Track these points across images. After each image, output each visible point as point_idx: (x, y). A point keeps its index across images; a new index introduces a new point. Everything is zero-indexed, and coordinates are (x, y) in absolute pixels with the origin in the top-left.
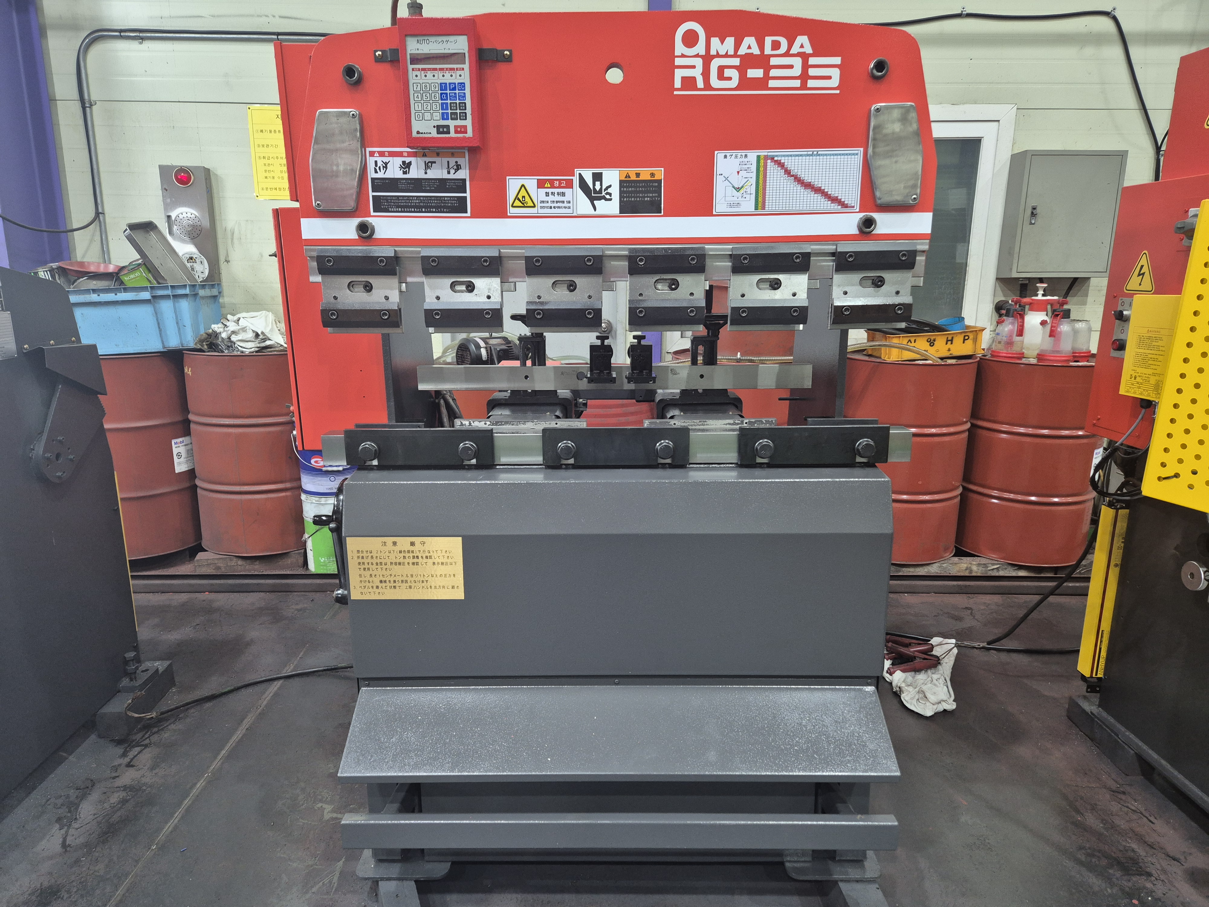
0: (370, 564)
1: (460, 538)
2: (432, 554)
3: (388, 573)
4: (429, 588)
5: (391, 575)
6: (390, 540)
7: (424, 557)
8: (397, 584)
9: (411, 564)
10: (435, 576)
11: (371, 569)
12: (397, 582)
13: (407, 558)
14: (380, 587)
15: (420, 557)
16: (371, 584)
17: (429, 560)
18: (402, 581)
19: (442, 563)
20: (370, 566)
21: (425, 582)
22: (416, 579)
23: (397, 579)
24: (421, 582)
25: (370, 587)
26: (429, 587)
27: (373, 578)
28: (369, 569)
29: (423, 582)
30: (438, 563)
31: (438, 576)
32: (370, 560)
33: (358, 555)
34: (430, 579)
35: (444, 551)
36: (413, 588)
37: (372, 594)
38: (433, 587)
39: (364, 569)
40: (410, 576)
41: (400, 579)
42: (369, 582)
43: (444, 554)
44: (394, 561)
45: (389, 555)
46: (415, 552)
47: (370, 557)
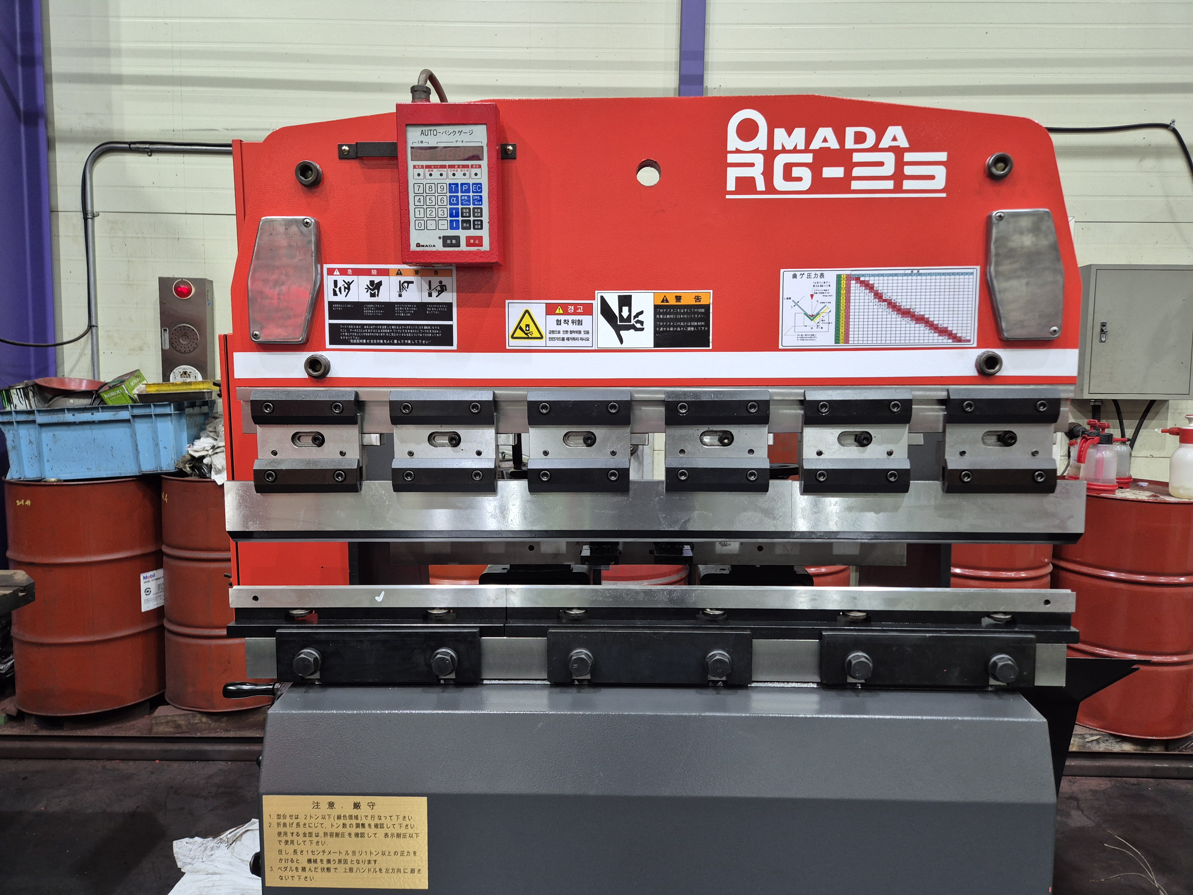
0: (295, 834)
1: (425, 799)
2: (383, 820)
3: (321, 848)
4: (378, 872)
5: (324, 852)
6: (324, 800)
7: (373, 826)
8: (332, 866)
9: (353, 835)
10: (387, 853)
11: (295, 842)
12: (332, 863)
13: (348, 826)
14: (307, 870)
15: (366, 825)
16: (294, 865)
17: (379, 831)
18: (340, 861)
19: (398, 835)
20: (295, 838)
21: (373, 862)
22: (360, 858)
23: (332, 857)
24: (367, 862)
25: (294, 869)
26: (377, 870)
27: (299, 856)
28: (292, 842)
29: (369, 862)
30: (392, 835)
31: (392, 854)
32: (294, 829)
33: (279, 821)
34: (379, 858)
35: (401, 817)
36: (355, 870)
37: (297, 878)
38: (384, 870)
39: (286, 842)
40: (351, 854)
41: (337, 857)
42: (292, 860)
43: (401, 820)
44: (329, 831)
45: (322, 821)
46: (359, 818)
47: (295, 825)
